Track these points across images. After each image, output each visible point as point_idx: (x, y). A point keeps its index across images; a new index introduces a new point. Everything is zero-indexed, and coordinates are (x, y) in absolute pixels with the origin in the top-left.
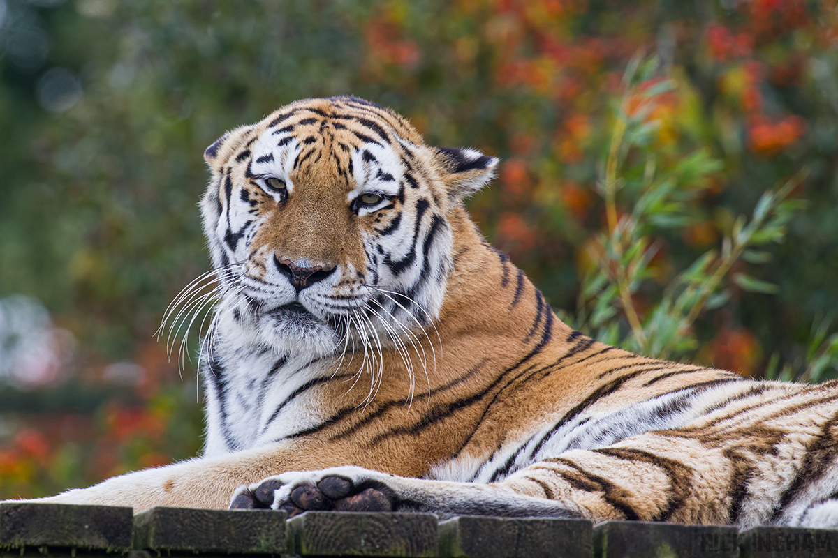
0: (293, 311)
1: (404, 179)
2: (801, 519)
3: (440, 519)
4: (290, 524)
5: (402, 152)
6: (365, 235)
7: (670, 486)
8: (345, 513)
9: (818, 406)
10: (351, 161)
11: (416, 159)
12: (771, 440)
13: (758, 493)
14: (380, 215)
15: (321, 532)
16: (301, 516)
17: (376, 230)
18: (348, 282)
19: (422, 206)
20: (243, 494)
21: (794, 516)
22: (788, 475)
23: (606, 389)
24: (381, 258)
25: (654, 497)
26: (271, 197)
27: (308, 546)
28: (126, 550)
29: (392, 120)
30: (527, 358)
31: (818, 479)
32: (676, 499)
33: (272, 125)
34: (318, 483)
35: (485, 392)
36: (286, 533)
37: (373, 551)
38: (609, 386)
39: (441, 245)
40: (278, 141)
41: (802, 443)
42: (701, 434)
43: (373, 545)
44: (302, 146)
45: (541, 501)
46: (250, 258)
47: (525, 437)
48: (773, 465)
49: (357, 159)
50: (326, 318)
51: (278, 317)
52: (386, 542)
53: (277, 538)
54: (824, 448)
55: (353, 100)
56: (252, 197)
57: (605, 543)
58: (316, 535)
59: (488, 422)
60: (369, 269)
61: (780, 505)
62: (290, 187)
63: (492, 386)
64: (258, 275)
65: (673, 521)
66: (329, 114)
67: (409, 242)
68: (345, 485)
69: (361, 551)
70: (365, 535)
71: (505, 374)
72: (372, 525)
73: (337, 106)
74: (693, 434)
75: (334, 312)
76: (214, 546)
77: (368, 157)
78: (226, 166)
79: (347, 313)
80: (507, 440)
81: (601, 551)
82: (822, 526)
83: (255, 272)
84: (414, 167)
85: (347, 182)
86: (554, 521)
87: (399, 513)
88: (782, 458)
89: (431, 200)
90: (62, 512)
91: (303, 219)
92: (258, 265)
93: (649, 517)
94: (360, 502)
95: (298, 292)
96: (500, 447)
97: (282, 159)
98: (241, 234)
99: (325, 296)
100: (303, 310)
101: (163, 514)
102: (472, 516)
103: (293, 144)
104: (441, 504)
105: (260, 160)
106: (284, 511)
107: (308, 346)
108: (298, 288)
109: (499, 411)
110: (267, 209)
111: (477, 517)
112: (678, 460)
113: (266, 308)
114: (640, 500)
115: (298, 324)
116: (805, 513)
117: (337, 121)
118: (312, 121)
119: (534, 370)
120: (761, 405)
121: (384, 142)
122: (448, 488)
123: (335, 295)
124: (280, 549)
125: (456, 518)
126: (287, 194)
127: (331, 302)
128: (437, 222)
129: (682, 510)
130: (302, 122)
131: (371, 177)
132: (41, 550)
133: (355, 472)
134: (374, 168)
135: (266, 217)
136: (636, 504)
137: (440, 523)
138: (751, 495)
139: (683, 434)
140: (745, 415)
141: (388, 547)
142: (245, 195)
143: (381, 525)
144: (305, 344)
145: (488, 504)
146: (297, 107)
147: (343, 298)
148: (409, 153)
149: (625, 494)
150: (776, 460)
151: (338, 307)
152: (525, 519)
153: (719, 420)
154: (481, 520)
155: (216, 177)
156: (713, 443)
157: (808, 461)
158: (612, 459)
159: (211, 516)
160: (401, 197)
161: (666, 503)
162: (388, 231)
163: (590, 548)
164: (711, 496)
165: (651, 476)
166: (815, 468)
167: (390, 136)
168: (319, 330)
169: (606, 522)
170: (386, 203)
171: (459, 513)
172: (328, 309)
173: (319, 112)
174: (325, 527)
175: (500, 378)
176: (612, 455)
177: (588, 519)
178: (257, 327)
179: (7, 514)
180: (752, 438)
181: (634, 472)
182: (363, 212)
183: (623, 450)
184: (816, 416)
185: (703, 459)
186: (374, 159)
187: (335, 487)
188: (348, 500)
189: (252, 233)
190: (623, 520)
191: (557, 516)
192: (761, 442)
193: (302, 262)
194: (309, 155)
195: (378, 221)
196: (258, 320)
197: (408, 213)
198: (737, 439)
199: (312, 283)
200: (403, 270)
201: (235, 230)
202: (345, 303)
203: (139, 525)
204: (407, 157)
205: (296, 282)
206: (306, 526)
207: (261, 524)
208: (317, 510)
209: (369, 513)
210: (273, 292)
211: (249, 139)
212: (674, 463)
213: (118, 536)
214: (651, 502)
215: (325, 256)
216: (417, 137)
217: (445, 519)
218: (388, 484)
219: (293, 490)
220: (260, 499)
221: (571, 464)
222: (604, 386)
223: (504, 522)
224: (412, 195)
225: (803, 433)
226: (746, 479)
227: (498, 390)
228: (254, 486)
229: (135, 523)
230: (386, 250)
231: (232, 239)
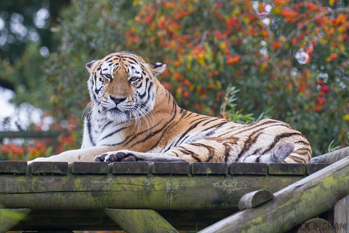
0: (115, 110)
1: (142, 73)
2: (244, 160)
3: (149, 163)
4: (109, 166)
5: (141, 66)
6: (133, 89)
7: (209, 153)
8: (124, 162)
9: (247, 131)
10: (128, 69)
11: (145, 67)
12: (235, 140)
13: (232, 155)
14: (137, 83)
15: (118, 167)
16: (112, 163)
17: (136, 87)
18: (130, 102)
19: (147, 80)
20: (97, 158)
21: (241, 160)
22: (240, 150)
23: (193, 127)
24: (138, 94)
25: (205, 156)
26: (108, 80)
27: (114, 171)
28: (66, 173)
29: (137, 57)
30: (172, 120)
31: (248, 150)
32: (211, 156)
33: (106, 60)
34: (116, 155)
35: (162, 129)
36: (108, 168)
37: (132, 172)
38: (194, 126)
39: (152, 90)
40: (109, 65)
41: (243, 141)
42: (217, 139)
43: (131, 170)
44: (115, 66)
45: (175, 158)
46: (103, 96)
47: (172, 142)
48: (236, 147)
49: (130, 68)
50: (125, 111)
51: (111, 112)
52: (135, 170)
53: (106, 169)
54: (249, 142)
55: (126, 53)
56: (102, 80)
57: (193, 168)
58: (117, 168)
59: (163, 138)
60: (135, 98)
61: (238, 158)
62: (113, 77)
63: (164, 127)
64: (105, 101)
65: (210, 162)
66: (121, 56)
67: (144, 90)
68: (123, 155)
69: (128, 172)
70: (129, 168)
71: (167, 124)
72: (131, 165)
73: (123, 54)
74: (215, 139)
75: (127, 110)
76: (90, 172)
77: (133, 68)
78: (94, 72)
79: (130, 110)
80: (168, 143)
81: (192, 170)
82: (249, 162)
83: (105, 100)
84: (144, 70)
85: (128, 75)
86: (179, 163)
87: (138, 162)
88: (238, 145)
89: (149, 78)
90: (49, 164)
91: (117, 85)
92: (105, 98)
93: (204, 161)
94: (127, 159)
95: (116, 105)
96: (166, 145)
97: (110, 69)
98: (100, 90)
99: (124, 105)
100: (118, 110)
101: (75, 163)
102: (157, 162)
103: (112, 65)
104: (149, 159)
105: (104, 70)
106: (108, 162)
107: (120, 119)
108: (117, 104)
109: (166, 135)
110: (107, 83)
111: (159, 162)
112: (211, 146)
113: (108, 109)
114: (201, 157)
115: (117, 113)
116: (245, 159)
117: (123, 58)
118: (117, 59)
119: (175, 123)
120: (233, 131)
121: (136, 63)
122: (151, 155)
123: (127, 105)
124: (107, 172)
125: (153, 163)
126: (112, 79)
127: (126, 107)
128: (151, 84)
129: (212, 159)
130: (114, 59)
131: (134, 73)
132: (44, 174)
133: (126, 151)
134: (134, 70)
135: (107, 85)
136: (200, 158)
137: (149, 164)
138: (230, 155)
139: (212, 139)
140: (228, 134)
141: (135, 171)
142: (100, 79)
143: (133, 165)
144: (119, 119)
145: (161, 159)
146: (112, 55)
147: (129, 106)
148: (143, 66)
149: (197, 155)
150: (237, 146)
151: (128, 108)
152: (171, 162)
153: (222, 135)
154: (160, 163)
155: (92, 75)
156: (220, 141)
157: (245, 146)
158: (194, 146)
159: (88, 164)
160: (142, 78)
161: (208, 157)
162: (139, 87)
163: (188, 170)
164: (220, 155)
165: (204, 150)
166: (247, 148)
167: (137, 62)
168: (122, 115)
169: (193, 163)
170: (138, 80)
171: (154, 162)
172: (125, 109)
173: (118, 56)
174: (119, 166)
175: (166, 125)
176: (194, 145)
177: (188, 162)
178: (105, 114)
179: (35, 165)
180: (230, 140)
181: (200, 149)
182: (132, 82)
183: (196, 144)
184: (247, 134)
185: (217, 146)
186: (134, 68)
187: (121, 155)
188: (124, 159)
189: (103, 89)
190: (197, 162)
191: (180, 161)
192: (233, 141)
193: (118, 97)
194: (117, 68)
195: (136, 85)
196: (106, 113)
197: (144, 82)
198: (226, 140)
199: (120, 102)
200: (143, 97)
201: (98, 89)
202: (129, 107)
203: (70, 167)
204: (142, 67)
205: (116, 102)
206: (114, 166)
207: (102, 166)
208: (116, 161)
209: (130, 162)
210: (110, 105)
211: (100, 64)
212: (210, 147)
213: (64, 170)
214: (204, 157)
215: (124, 95)
216: (144, 61)
217: (150, 163)
218: (135, 154)
219: (110, 156)
220: (101, 159)
221: (183, 148)
222: (192, 126)
223: (166, 163)
224: (145, 77)
225: (243, 138)
226: (229, 151)
227: (165, 129)
228: (100, 156)
229: (68, 166)
230: (139, 92)
231: (97, 91)
